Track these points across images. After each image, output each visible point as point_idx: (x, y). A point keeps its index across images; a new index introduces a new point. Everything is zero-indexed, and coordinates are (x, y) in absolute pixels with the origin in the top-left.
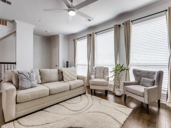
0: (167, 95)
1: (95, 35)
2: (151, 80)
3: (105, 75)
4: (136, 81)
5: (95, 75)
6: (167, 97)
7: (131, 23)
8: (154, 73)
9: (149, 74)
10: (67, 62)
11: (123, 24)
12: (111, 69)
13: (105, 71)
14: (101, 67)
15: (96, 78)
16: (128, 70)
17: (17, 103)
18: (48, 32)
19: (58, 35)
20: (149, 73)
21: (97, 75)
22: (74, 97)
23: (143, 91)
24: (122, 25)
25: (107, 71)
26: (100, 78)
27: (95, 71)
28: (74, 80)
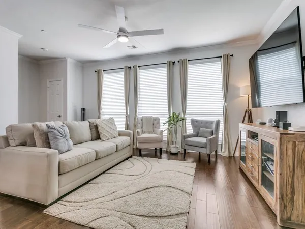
0: (222, 145)
1: (138, 68)
2: (210, 130)
3: (155, 129)
4: (195, 133)
5: (141, 129)
6: (222, 147)
7: (188, 62)
8: (212, 122)
9: (207, 124)
10: (83, 110)
11: (179, 61)
12: (164, 119)
13: (155, 122)
14: (148, 117)
15: (143, 132)
16: (185, 120)
17: (59, 174)
18: (47, 50)
19: (65, 58)
20: (207, 122)
21: (145, 129)
22: (121, 162)
23: (206, 142)
24: (176, 62)
25: (159, 123)
26: (149, 133)
27: (141, 124)
28: (115, 137)
